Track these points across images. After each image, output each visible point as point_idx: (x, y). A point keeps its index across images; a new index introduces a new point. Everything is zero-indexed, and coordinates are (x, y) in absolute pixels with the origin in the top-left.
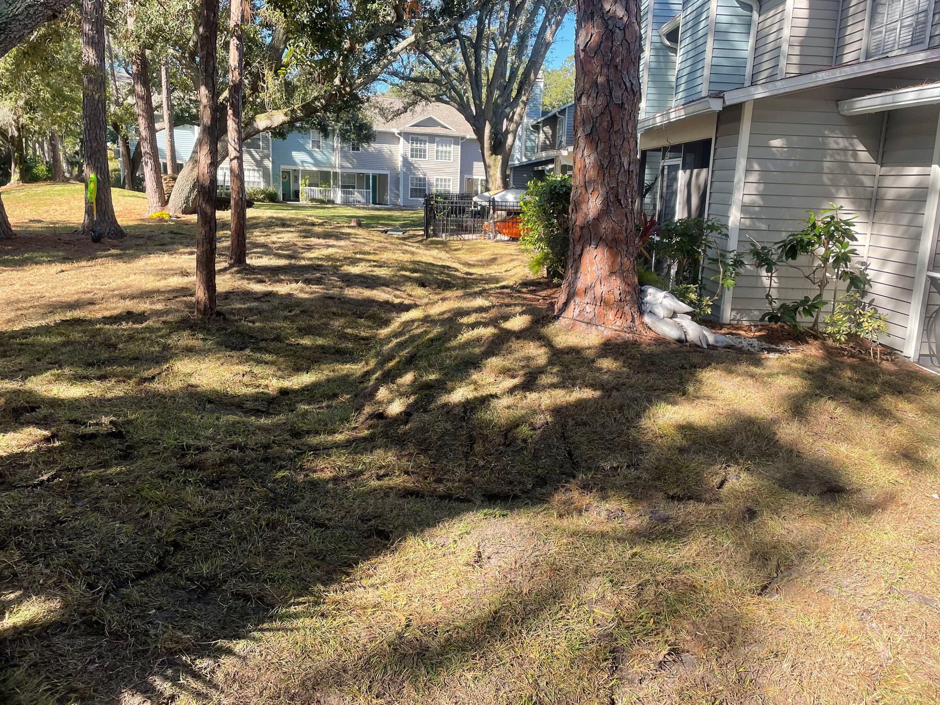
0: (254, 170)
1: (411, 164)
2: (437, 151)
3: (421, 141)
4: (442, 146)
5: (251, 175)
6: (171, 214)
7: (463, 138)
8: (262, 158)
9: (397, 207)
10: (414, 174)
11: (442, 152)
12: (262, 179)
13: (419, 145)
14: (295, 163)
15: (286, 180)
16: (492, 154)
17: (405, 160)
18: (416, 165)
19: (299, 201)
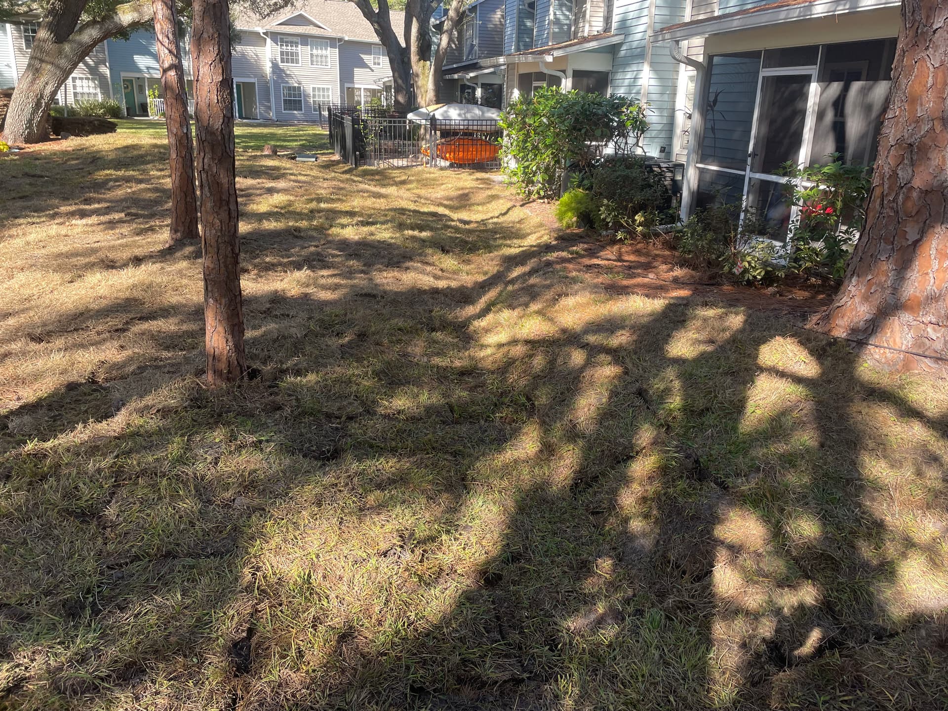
0: (87, 79)
1: (283, 71)
2: (312, 55)
3: (292, 42)
4: (317, 49)
5: (84, 85)
6: (10, 143)
7: (340, 40)
8: (97, 64)
9: (270, 122)
10: (287, 82)
11: (317, 56)
12: (98, 90)
13: (289, 48)
14: (139, 70)
15: (129, 90)
16: (420, 60)
17: (275, 66)
18: (288, 72)
19: (148, 116)
